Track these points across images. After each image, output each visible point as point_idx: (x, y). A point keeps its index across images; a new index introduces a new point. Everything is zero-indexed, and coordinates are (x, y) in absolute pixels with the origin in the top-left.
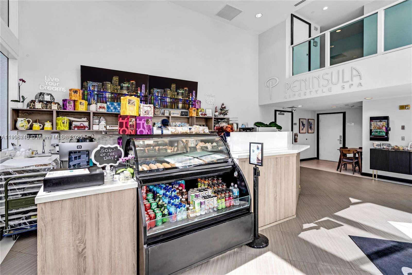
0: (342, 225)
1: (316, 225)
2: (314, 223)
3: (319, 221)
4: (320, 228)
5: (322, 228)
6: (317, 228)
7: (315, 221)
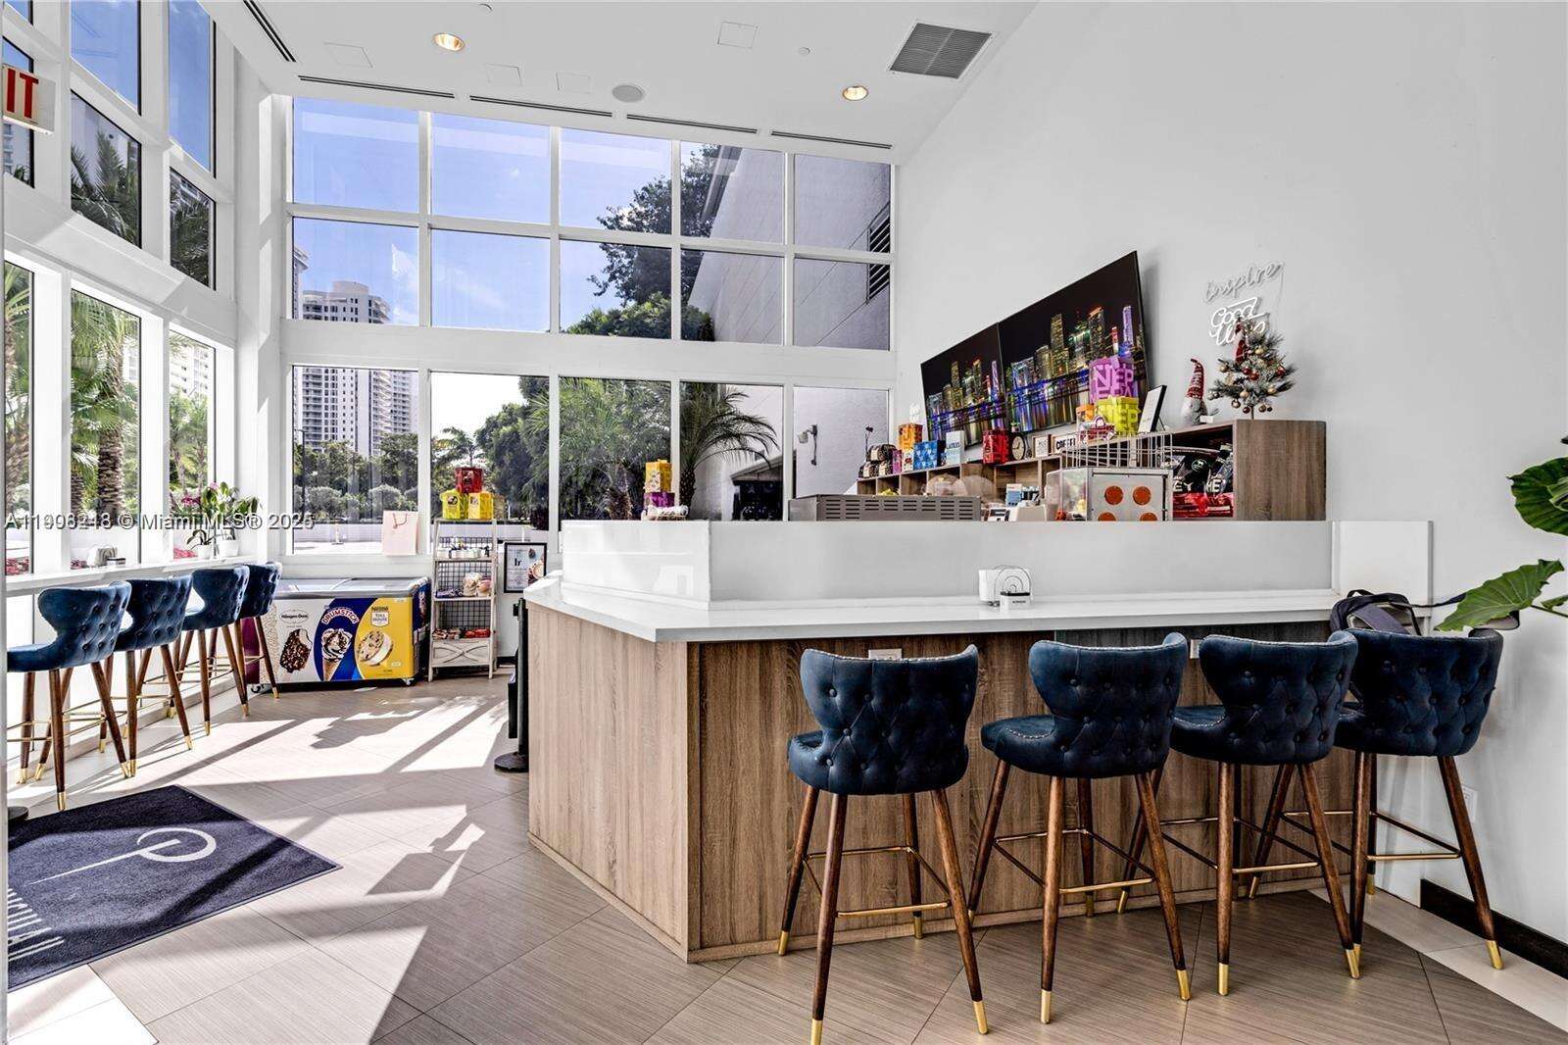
0: (371, 892)
1: (452, 848)
2: (462, 851)
3: (454, 868)
4: (432, 847)
5: (429, 850)
6: (440, 844)
7: (464, 859)
